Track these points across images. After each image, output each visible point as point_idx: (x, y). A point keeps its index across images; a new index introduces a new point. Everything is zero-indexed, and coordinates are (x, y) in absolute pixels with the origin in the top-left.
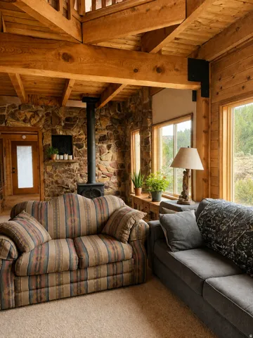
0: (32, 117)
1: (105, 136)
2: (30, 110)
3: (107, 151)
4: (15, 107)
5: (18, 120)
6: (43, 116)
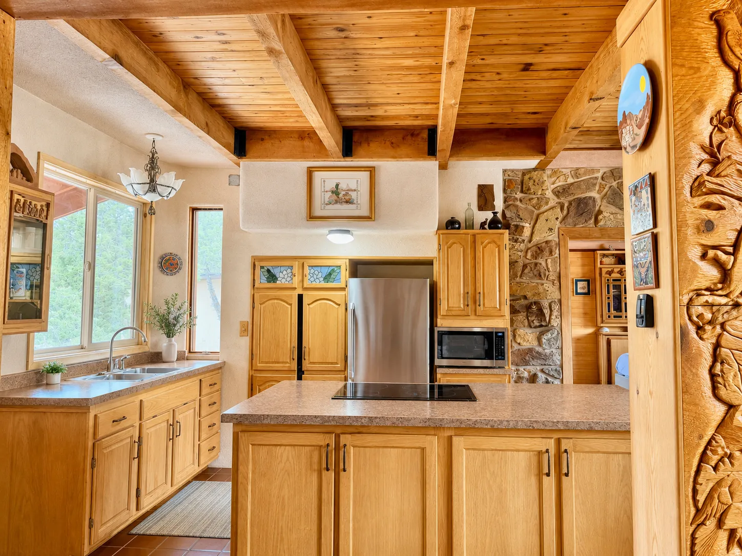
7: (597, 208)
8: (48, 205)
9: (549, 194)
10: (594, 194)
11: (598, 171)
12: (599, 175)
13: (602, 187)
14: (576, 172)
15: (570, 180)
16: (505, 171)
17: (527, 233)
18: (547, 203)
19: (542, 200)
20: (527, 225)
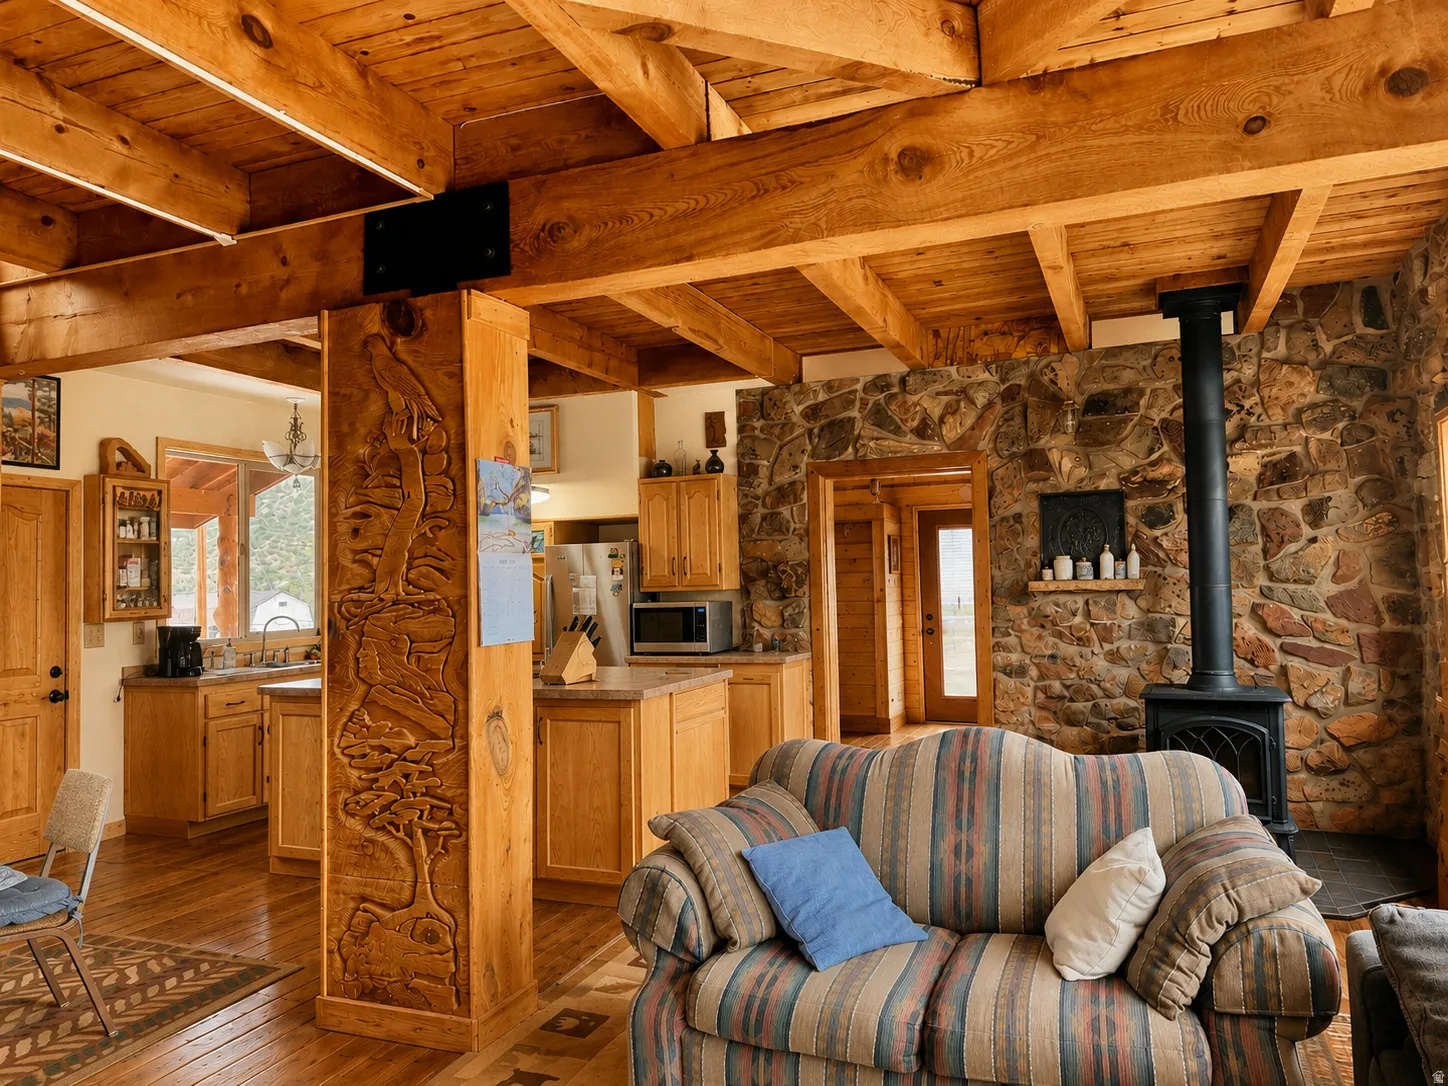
0: (951, 410)
1: (1292, 456)
2: (939, 387)
3: (1307, 531)
4: (888, 386)
5: (898, 431)
6: (990, 405)
7: (856, 432)
8: (160, 493)
9: (796, 418)
10: (855, 413)
11: (858, 380)
12: (859, 386)
13: (864, 403)
14: (829, 386)
15: (822, 397)
16: (739, 392)
17: (764, 472)
18: (792, 431)
19: (787, 425)
20: (765, 463)
